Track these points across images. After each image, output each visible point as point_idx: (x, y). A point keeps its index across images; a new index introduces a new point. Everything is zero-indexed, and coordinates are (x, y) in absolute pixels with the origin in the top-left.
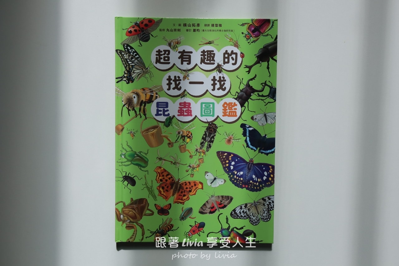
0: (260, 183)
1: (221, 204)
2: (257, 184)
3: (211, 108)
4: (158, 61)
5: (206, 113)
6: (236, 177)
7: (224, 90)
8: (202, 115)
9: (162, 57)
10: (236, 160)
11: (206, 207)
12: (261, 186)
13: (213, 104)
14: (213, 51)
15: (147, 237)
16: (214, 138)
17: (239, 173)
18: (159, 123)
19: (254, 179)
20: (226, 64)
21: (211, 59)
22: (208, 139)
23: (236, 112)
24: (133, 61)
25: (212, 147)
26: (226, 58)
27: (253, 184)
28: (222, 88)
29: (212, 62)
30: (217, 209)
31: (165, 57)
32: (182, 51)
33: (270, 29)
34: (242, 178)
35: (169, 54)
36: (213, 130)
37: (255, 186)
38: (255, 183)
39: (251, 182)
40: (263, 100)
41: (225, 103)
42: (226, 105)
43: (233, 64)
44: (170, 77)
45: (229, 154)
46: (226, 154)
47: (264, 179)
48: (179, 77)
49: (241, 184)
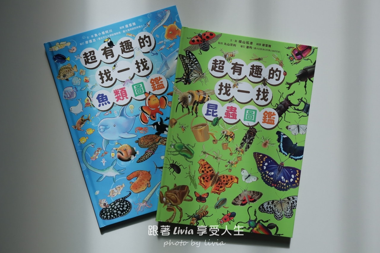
0: (287, 184)
1: (252, 198)
2: (285, 184)
3: (253, 115)
4: (213, 69)
5: (248, 118)
6: (268, 176)
7: (266, 100)
8: (245, 120)
9: (218, 66)
10: (269, 162)
11: (239, 199)
12: (287, 186)
13: (256, 111)
14: (261, 67)
15: (184, 220)
16: (253, 141)
17: (270, 173)
18: (207, 121)
19: (283, 180)
20: (270, 79)
21: (259, 73)
22: (248, 141)
23: (274, 121)
24: (192, 66)
25: (250, 148)
26: (272, 74)
27: (281, 184)
28: (265, 99)
29: (259, 75)
30: (248, 202)
31: (220, 66)
32: (235, 63)
33: (310, 55)
34: (273, 178)
35: (223, 64)
36: (252, 133)
37: (283, 186)
38: (283, 184)
39: (280, 182)
40: (298, 113)
41: (266, 112)
42: (266, 114)
43: (277, 80)
44: (222, 83)
45: (264, 155)
46: (261, 155)
47: (291, 181)
48: (229, 85)
49: (271, 183)
